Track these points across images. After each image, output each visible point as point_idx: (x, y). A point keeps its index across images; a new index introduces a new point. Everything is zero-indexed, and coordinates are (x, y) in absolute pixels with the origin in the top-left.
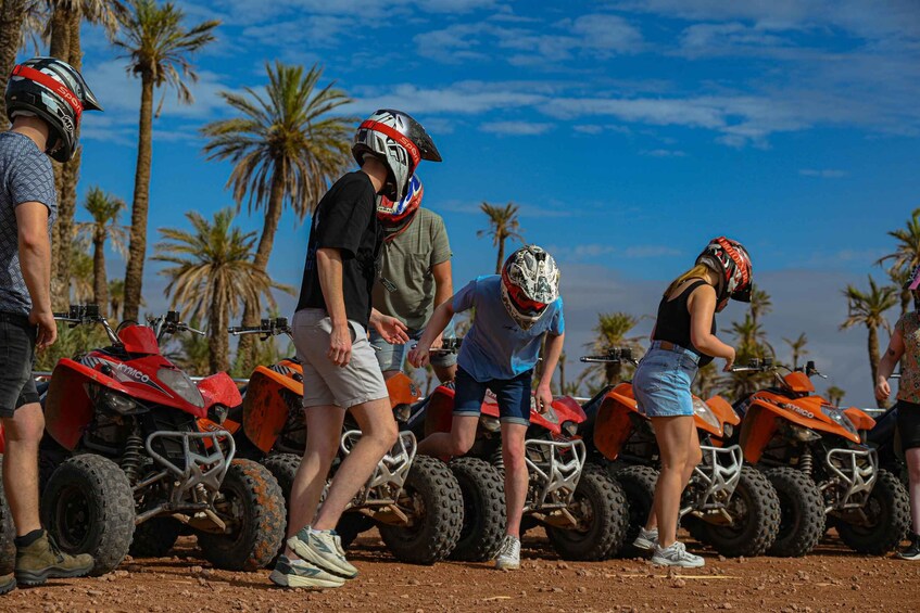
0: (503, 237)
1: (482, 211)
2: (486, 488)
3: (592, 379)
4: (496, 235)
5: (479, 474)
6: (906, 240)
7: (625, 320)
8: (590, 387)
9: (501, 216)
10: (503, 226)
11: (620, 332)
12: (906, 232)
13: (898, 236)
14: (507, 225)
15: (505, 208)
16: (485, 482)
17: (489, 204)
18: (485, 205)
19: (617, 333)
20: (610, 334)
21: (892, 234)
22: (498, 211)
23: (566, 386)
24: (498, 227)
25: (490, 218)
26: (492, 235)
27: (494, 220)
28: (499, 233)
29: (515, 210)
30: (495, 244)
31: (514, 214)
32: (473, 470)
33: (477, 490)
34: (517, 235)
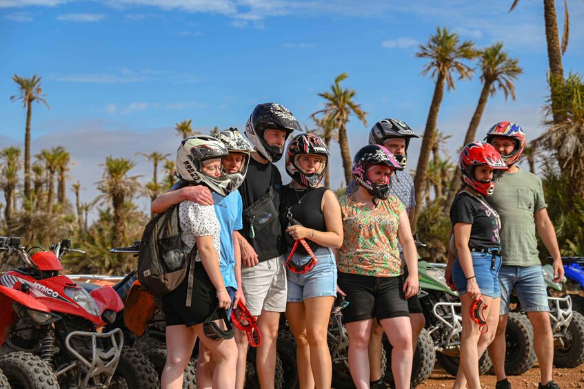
0: (30, 100)
1: (13, 81)
2: (37, 381)
3: (101, 204)
4: (25, 99)
5: (32, 369)
6: (331, 99)
7: (126, 163)
8: (100, 210)
9: (28, 84)
10: (30, 92)
11: (122, 172)
12: (331, 93)
13: (325, 96)
14: (33, 91)
15: (32, 78)
16: (37, 376)
17: (18, 76)
18: (16, 76)
19: (119, 174)
20: (114, 174)
21: (321, 95)
22: (26, 81)
23: (80, 205)
24: (27, 93)
25: (19, 86)
26: (22, 99)
27: (23, 87)
28: (27, 97)
29: (38, 80)
30: (25, 106)
31: (39, 83)
32: (26, 364)
33: (29, 383)
34: (41, 99)
